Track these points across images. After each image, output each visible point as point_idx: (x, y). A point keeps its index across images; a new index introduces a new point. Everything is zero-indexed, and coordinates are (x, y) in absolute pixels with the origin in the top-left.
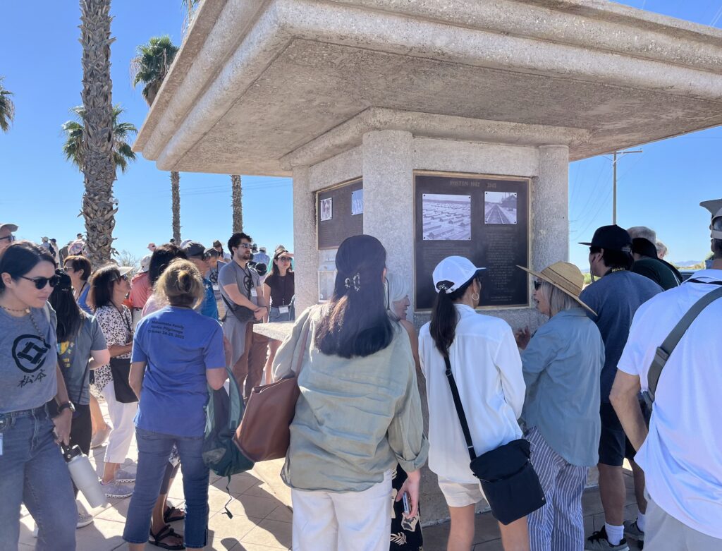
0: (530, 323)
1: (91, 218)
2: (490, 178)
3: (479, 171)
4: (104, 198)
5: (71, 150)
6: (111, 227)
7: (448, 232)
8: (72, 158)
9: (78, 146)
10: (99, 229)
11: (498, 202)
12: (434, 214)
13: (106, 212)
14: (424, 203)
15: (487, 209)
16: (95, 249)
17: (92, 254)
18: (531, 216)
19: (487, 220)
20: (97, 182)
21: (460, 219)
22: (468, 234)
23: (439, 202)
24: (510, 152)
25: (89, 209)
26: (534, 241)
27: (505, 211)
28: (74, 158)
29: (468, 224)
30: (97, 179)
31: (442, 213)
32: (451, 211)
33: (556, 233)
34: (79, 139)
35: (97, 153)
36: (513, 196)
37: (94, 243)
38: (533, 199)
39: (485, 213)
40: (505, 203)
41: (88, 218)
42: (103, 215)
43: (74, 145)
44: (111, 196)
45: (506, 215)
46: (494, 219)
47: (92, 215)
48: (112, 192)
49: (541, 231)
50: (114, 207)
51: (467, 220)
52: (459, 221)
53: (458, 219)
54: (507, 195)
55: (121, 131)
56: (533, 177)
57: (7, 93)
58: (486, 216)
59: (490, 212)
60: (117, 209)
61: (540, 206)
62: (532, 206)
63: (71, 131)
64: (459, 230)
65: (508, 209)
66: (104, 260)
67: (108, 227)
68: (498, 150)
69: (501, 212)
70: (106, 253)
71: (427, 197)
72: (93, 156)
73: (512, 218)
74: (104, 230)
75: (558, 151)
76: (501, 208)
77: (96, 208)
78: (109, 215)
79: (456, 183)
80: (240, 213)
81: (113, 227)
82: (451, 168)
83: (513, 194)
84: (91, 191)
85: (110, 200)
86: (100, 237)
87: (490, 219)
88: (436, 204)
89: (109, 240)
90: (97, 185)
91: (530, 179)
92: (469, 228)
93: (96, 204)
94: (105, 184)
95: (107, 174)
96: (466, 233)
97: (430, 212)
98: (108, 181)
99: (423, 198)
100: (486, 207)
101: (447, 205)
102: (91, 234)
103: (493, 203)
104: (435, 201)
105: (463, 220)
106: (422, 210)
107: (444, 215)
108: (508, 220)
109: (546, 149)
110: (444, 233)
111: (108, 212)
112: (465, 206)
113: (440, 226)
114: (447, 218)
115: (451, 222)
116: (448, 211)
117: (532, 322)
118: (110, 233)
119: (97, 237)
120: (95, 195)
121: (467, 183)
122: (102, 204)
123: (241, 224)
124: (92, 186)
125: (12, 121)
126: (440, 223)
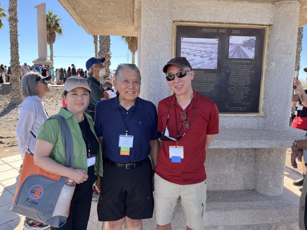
0: (258, 126)
2: (235, 26)
3: (225, 22)
4: (106, 52)
6: (109, 65)
7: (199, 63)
11: (240, 43)
12: (189, 51)
14: (182, 44)
15: (231, 48)
18: (267, 53)
19: (231, 56)
21: (210, 55)
22: (214, 65)
23: (193, 43)
24: (250, 7)
26: (267, 71)
27: (245, 50)
29: (215, 58)
30: (103, 44)
31: (196, 50)
32: (203, 49)
33: (283, 65)
36: (252, 39)
38: (269, 41)
39: (229, 51)
40: (245, 44)
45: (246, 52)
46: (236, 55)
48: (110, 50)
49: (272, 63)
50: (110, 56)
51: (215, 56)
52: (208, 56)
53: (207, 55)
54: (248, 38)
56: (269, 25)
58: (229, 53)
59: (233, 50)
61: (273, 46)
62: (268, 46)
64: (208, 62)
65: (247, 48)
67: (107, 65)
68: (241, 5)
69: (242, 50)
71: (184, 39)
73: (251, 54)
74: (105, 66)
75: (289, 5)
76: (242, 47)
79: (207, 31)
82: (202, 19)
83: (253, 37)
84: (101, 49)
85: (109, 53)
87: (233, 55)
88: (191, 45)
90: (103, 46)
91: (268, 27)
92: (216, 61)
93: (103, 55)
94: (106, 46)
95: (108, 41)
96: (213, 64)
97: (187, 50)
98: (108, 45)
99: (182, 40)
100: (230, 47)
101: (200, 45)
103: (236, 44)
104: (190, 43)
105: (211, 56)
106: (180, 48)
107: (197, 52)
108: (247, 56)
109: (280, 4)
110: (196, 64)
111: (108, 58)
112: (213, 46)
113: (194, 60)
114: (199, 54)
115: (202, 57)
116: (199, 49)
117: (259, 125)
118: (108, 67)
120: (102, 51)
121: (216, 31)
126: (194, 57)
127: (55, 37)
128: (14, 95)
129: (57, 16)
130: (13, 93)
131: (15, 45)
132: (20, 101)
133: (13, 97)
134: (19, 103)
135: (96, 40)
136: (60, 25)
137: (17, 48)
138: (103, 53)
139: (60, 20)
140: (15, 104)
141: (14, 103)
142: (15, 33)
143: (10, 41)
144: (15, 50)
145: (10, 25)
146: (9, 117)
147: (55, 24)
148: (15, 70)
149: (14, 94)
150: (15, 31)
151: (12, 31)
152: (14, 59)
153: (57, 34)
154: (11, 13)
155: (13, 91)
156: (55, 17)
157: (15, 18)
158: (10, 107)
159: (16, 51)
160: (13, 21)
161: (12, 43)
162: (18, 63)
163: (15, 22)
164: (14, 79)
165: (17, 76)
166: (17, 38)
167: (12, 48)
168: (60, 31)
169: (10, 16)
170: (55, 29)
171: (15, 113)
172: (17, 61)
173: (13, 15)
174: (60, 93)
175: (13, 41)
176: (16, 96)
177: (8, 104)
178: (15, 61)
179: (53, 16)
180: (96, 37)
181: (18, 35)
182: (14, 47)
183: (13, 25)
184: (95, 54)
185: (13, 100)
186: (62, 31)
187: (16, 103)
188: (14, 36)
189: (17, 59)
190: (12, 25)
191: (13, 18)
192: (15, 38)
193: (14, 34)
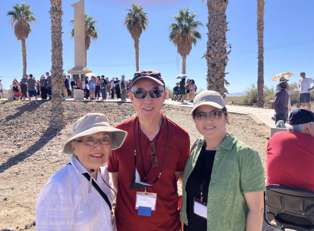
1: (212, 58)
4: (221, 43)
5: (172, 37)
6: (225, 65)
8: (172, 40)
9: (175, 35)
10: (218, 66)
13: (222, 54)
16: (214, 81)
17: (212, 84)
20: (217, 32)
25: (211, 52)
28: (173, 41)
30: (217, 30)
34: (176, 31)
35: (218, 11)
37: (213, 76)
41: (210, 58)
42: (220, 56)
43: (173, 34)
44: (225, 42)
47: (213, 56)
50: (228, 50)
55: (195, 25)
57: (146, 13)
60: (230, 52)
63: (172, 28)
66: (220, 89)
67: (223, 65)
70: (221, 84)
72: (215, 14)
74: (220, 67)
77: (216, 51)
78: (225, 56)
80: (263, 62)
81: (226, 64)
84: (213, 39)
85: (225, 45)
86: (218, 72)
89: (223, 75)
90: (217, 34)
93: (216, 48)
94: (222, 33)
102: (211, 70)
111: (224, 53)
118: (224, 69)
119: (216, 72)
122: (220, 48)
123: (263, 68)
124: (214, 36)
125: (147, 26)
127: (90, 42)
128: (55, 117)
129: (92, 18)
130: (54, 113)
131: (59, 46)
132: (62, 126)
133: (54, 119)
134: (61, 128)
135: (137, 44)
136: (95, 28)
137: (61, 50)
138: (217, 46)
139: (96, 23)
140: (56, 130)
141: (54, 128)
142: (58, 30)
143: (51, 40)
144: (58, 52)
145: (53, 19)
146: (53, 154)
147: (90, 27)
148: (57, 81)
149: (55, 115)
150: (59, 27)
151: (55, 27)
152: (56, 66)
153: (91, 38)
154: (53, 2)
155: (54, 111)
156: (90, 20)
157: (58, 9)
158: (50, 134)
159: (60, 54)
160: (56, 13)
161: (54, 43)
162: (62, 71)
163: (59, 14)
164: (55, 93)
165: (60, 88)
166: (60, 36)
167: (55, 50)
168: (95, 36)
169: (52, 7)
170: (90, 33)
171: (59, 145)
172: (60, 68)
173: (56, 5)
174: (110, 110)
175: (56, 41)
176: (57, 118)
177: (46, 130)
178: (57, 68)
179: (87, 18)
180: (137, 40)
181: (63, 33)
182: (57, 49)
183: (57, 19)
184: (136, 61)
185: (53, 124)
186: (98, 34)
187: (57, 128)
188: (57, 34)
189: (60, 65)
190: (54, 18)
191: (56, 9)
192: (58, 37)
193: (58, 32)
